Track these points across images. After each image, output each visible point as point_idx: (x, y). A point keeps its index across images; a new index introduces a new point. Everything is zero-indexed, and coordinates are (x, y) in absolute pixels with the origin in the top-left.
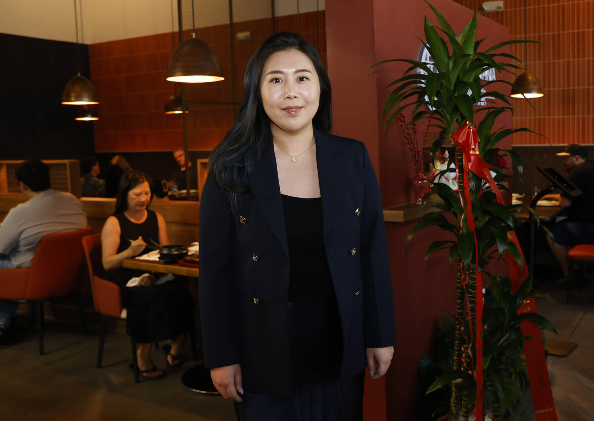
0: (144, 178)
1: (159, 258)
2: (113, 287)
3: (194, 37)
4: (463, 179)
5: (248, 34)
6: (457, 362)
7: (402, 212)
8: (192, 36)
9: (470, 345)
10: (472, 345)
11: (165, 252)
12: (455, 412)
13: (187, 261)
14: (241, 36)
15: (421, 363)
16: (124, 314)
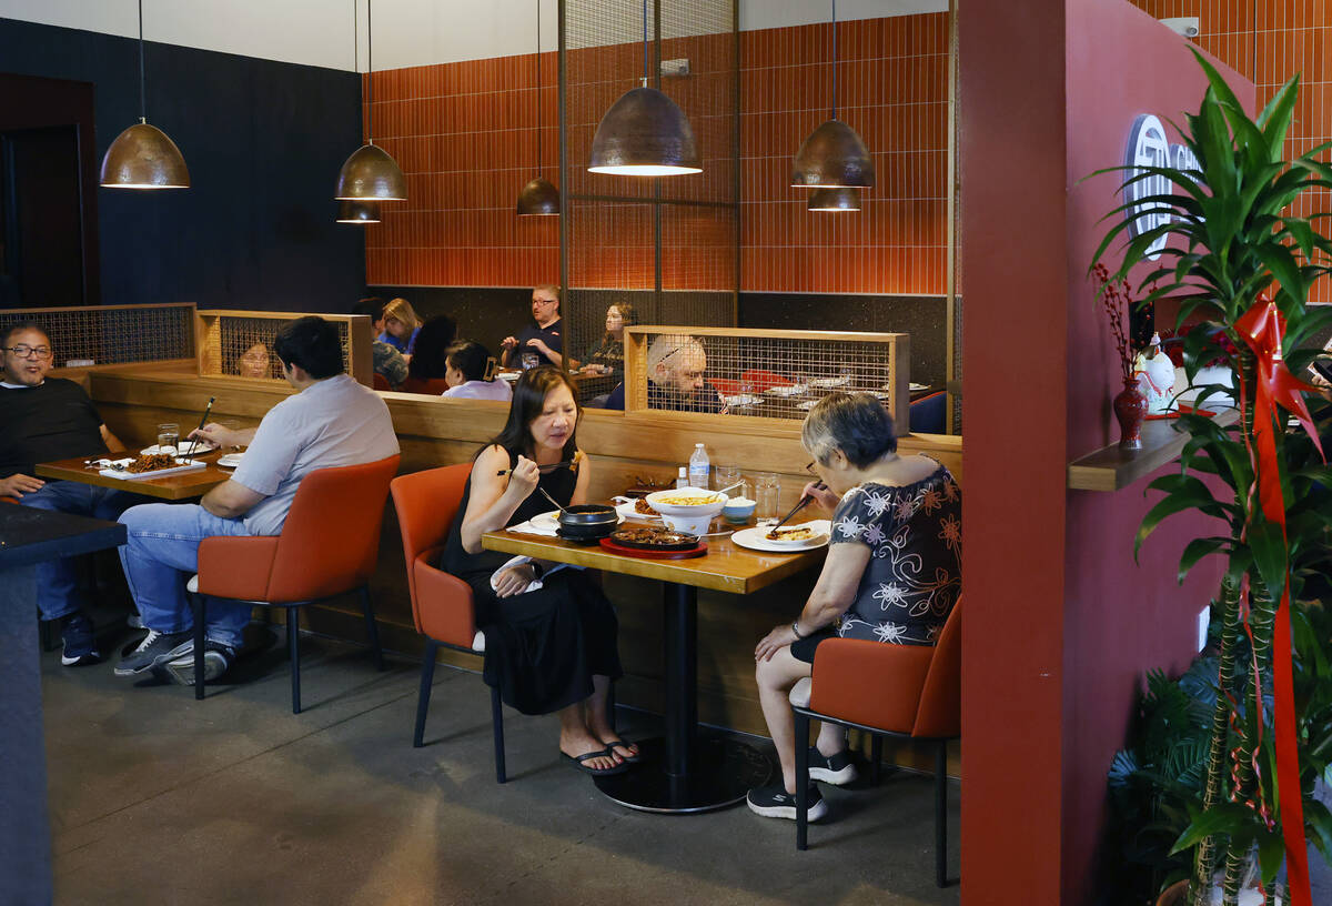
0: (559, 378)
1: (557, 531)
2: (459, 586)
3: (645, 85)
4: (1252, 411)
5: (683, 62)
6: (1216, 781)
7: (1113, 471)
8: (641, 82)
9: (1257, 751)
10: (1260, 753)
11: (572, 520)
12: (1205, 881)
13: (618, 542)
14: (670, 66)
15: (1114, 770)
16: (479, 642)
